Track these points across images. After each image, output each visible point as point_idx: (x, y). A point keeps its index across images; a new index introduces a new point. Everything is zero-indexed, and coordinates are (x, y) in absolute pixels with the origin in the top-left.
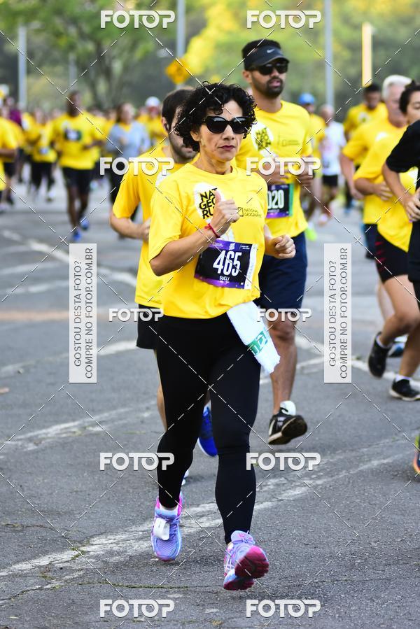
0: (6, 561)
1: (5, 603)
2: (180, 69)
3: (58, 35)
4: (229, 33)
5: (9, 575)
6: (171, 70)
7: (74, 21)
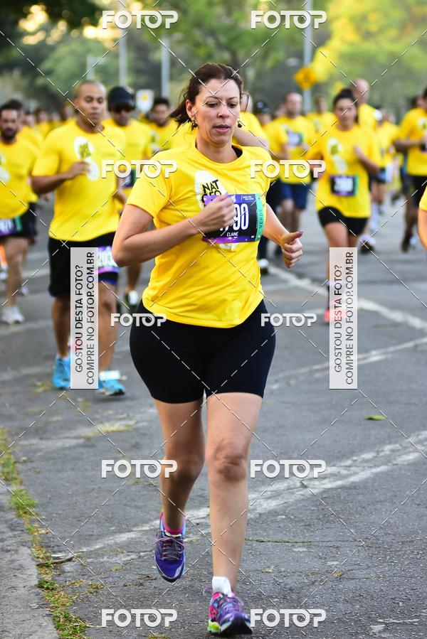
0: (148, 516)
1: (147, 555)
2: (307, 77)
3: (198, 45)
4: (352, 44)
5: (151, 530)
6: (299, 77)
7: (212, 33)
